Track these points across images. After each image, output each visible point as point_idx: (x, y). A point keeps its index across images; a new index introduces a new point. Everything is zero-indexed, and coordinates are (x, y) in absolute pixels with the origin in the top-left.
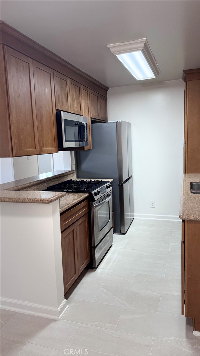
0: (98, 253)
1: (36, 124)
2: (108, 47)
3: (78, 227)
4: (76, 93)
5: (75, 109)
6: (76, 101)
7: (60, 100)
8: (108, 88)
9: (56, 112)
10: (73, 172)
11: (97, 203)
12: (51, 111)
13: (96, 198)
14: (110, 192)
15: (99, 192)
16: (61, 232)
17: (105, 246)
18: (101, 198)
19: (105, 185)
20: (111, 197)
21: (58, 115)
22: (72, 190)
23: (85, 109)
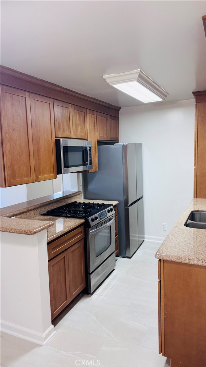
0: (95, 279)
1: (32, 154)
2: (104, 78)
3: (70, 255)
4: (80, 118)
5: (78, 134)
6: (80, 125)
7: (61, 128)
8: (120, 108)
9: (56, 139)
10: (79, 193)
11: (94, 229)
12: (50, 139)
13: (92, 224)
14: (112, 216)
15: (96, 218)
16: (49, 261)
17: (104, 272)
18: (99, 223)
19: (106, 210)
20: (113, 221)
21: (58, 143)
22: (71, 215)
23: (90, 133)
